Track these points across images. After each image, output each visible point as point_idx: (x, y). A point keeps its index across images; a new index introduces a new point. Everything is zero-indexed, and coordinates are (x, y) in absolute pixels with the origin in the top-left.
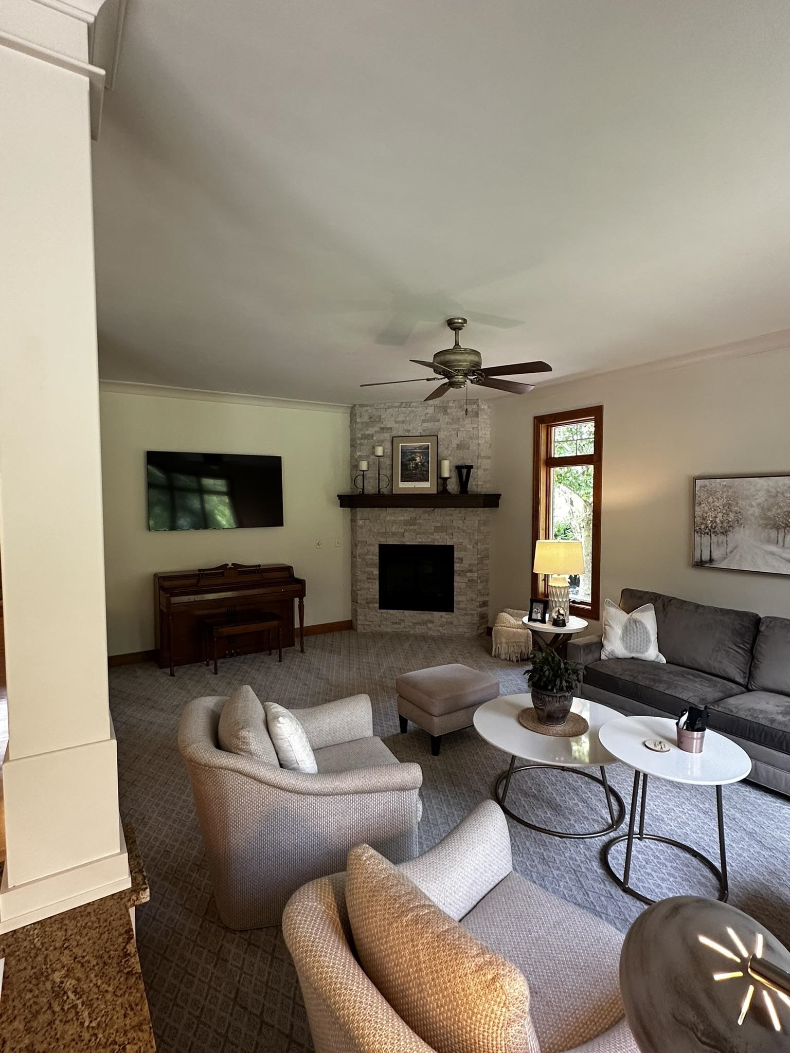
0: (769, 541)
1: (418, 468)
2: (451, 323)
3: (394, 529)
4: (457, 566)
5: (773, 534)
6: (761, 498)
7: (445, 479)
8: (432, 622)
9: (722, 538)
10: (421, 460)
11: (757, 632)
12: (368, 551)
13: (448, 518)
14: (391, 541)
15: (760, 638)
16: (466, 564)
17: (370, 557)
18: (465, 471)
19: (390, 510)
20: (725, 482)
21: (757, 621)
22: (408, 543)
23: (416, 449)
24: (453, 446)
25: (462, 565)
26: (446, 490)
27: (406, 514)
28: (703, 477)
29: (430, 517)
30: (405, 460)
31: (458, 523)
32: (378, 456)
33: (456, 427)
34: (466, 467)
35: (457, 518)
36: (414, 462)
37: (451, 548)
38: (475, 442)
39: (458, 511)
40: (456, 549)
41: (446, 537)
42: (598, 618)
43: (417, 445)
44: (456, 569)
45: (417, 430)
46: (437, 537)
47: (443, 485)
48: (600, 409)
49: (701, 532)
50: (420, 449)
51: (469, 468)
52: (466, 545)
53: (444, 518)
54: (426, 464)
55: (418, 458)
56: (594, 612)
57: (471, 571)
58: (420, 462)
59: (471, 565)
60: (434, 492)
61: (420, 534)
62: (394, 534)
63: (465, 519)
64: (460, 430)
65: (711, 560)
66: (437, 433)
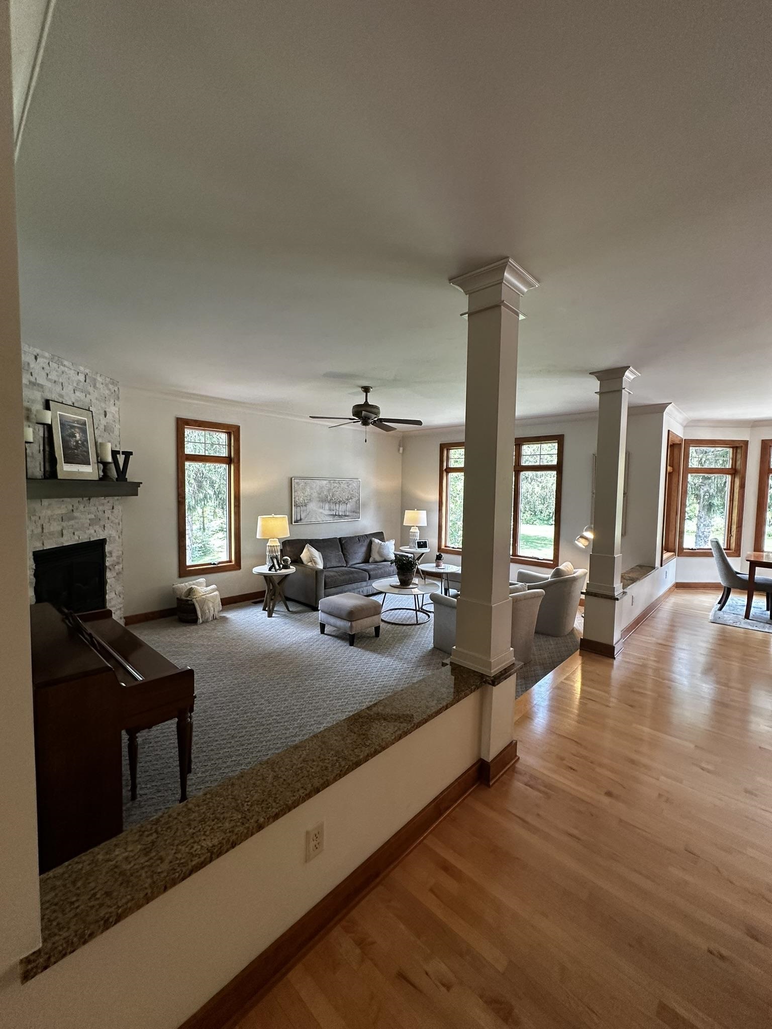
0: (320, 507)
1: (79, 447)
3: (50, 529)
4: (108, 561)
5: (322, 504)
6: (318, 489)
7: (105, 464)
9: (305, 508)
10: (81, 438)
11: (341, 544)
13: (102, 509)
14: (50, 544)
15: (344, 546)
16: (114, 556)
18: (121, 459)
20: (304, 481)
21: (339, 540)
23: (74, 422)
24: (102, 427)
25: (112, 559)
26: (105, 477)
27: (63, 506)
28: (296, 478)
29: (86, 508)
30: (65, 435)
31: (108, 513)
32: (44, 424)
33: (103, 406)
34: (123, 453)
35: (107, 507)
36: (74, 439)
37: (102, 542)
38: (118, 426)
39: (107, 500)
40: (107, 543)
41: (99, 530)
42: (240, 568)
43: (74, 418)
44: (107, 564)
45: (70, 398)
46: (93, 531)
47: (103, 471)
48: (238, 428)
49: (296, 506)
50: (78, 424)
51: (128, 455)
52: (114, 537)
53: (97, 508)
54: (85, 443)
55: (77, 435)
56: (238, 565)
57: (118, 563)
58: (80, 440)
59: (118, 557)
60: (96, 478)
61: (77, 530)
62: (52, 534)
63: (113, 508)
64: (107, 410)
65: (301, 519)
66: (90, 408)
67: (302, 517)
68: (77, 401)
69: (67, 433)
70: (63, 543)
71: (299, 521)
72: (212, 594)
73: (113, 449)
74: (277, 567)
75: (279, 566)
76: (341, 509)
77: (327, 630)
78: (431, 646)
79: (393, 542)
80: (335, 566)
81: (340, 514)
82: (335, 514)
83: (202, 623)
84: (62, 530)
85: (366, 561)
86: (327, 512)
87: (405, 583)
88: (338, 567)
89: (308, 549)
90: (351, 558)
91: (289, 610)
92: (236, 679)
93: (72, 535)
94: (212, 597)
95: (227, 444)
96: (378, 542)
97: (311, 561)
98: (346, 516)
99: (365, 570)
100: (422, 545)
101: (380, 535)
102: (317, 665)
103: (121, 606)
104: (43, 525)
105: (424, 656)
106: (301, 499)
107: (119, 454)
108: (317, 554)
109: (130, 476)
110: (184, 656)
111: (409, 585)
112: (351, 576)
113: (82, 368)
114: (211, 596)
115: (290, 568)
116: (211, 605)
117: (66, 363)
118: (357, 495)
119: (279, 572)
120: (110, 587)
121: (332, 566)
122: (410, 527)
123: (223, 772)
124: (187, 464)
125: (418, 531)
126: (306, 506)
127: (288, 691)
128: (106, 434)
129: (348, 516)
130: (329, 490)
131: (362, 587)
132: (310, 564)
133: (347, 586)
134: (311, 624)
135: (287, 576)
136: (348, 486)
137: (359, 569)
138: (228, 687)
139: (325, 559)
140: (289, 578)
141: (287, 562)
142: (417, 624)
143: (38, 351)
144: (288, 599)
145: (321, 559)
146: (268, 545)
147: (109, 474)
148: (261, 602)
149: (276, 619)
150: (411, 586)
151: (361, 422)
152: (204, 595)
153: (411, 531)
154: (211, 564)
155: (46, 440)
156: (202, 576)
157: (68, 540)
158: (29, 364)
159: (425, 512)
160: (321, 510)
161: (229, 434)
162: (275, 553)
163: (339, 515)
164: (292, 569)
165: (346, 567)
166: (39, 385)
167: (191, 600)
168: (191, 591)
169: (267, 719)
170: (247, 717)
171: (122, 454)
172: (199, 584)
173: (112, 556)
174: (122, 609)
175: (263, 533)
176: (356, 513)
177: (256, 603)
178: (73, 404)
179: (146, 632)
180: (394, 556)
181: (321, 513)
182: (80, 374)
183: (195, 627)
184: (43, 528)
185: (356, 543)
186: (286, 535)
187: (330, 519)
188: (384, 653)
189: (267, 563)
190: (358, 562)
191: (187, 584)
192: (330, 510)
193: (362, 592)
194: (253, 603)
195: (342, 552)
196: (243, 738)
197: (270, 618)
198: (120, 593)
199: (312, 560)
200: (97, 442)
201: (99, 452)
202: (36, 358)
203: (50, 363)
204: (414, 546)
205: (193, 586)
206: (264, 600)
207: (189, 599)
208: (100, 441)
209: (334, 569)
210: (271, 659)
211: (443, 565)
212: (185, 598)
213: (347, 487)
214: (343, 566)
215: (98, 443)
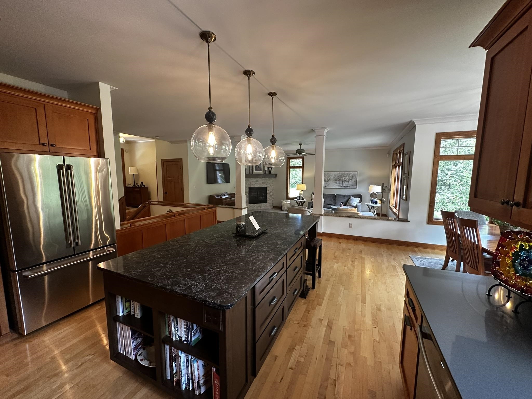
0: (334, 183)
1: (259, 168)
2: (300, 144)
3: (252, 183)
4: (267, 192)
5: (335, 182)
6: (333, 176)
7: (266, 171)
8: (262, 206)
9: (327, 182)
11: (335, 197)
13: (265, 180)
14: (252, 186)
15: (336, 198)
16: (270, 191)
18: (270, 169)
19: (251, 178)
20: (328, 173)
21: (335, 196)
26: (265, 173)
29: (261, 180)
37: (266, 188)
41: (265, 185)
48: (303, 157)
52: (269, 187)
57: (271, 193)
60: (263, 173)
61: (259, 184)
63: (269, 180)
67: (326, 186)
70: (255, 186)
73: (267, 167)
75: (300, 199)
76: (345, 184)
82: (342, 185)
98: (348, 187)
100: (374, 202)
106: (326, 179)
109: (273, 173)
118: (355, 178)
124: (290, 169)
130: (339, 176)
136: (350, 174)
162: (301, 195)
176: (354, 186)
181: (335, 185)
187: (339, 187)
192: (339, 184)
195: (335, 200)
201: (264, 168)
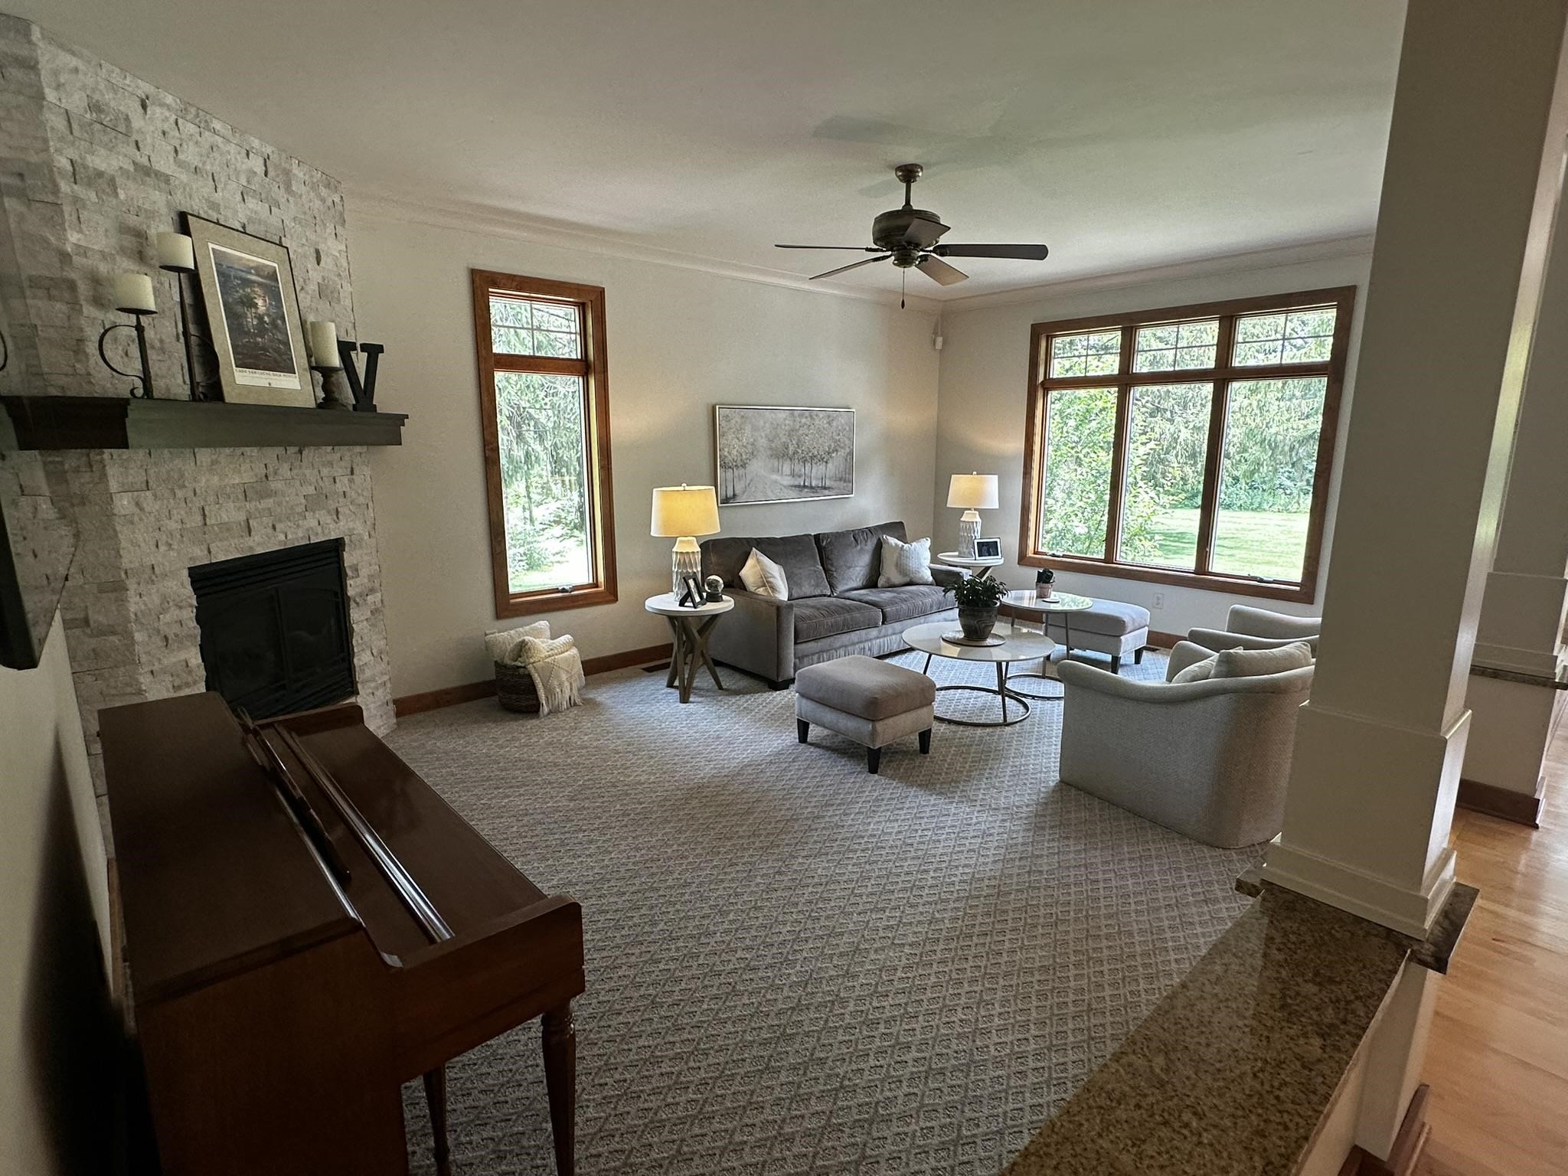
0: (773, 470)
2: (908, 174)
4: (352, 587)
5: (776, 464)
6: (768, 429)
7: (330, 372)
9: (741, 471)
10: (268, 309)
11: (819, 549)
12: (164, 599)
13: (326, 472)
14: (225, 552)
15: (825, 553)
16: (364, 576)
17: (173, 614)
18: (360, 360)
19: (205, 455)
20: (742, 412)
21: (815, 540)
22: (260, 551)
23: (249, 270)
24: (312, 287)
25: (358, 580)
26: (329, 401)
27: (245, 467)
28: (724, 405)
29: (295, 472)
30: (230, 300)
31: (343, 483)
32: (179, 270)
33: (313, 237)
34: (365, 347)
35: (339, 471)
36: (253, 310)
37: (336, 547)
38: (348, 288)
39: (339, 455)
40: (346, 549)
41: (328, 519)
42: (616, 600)
43: (249, 260)
44: (351, 592)
45: (238, 213)
46: (313, 523)
47: (325, 388)
48: (601, 293)
49: (724, 466)
50: (258, 275)
51: (374, 351)
52: (360, 534)
53: (319, 471)
54: (279, 322)
55: (260, 302)
56: (611, 593)
57: (372, 591)
58: (269, 316)
59: (371, 577)
60: (312, 404)
61: (280, 521)
62: (226, 527)
63: (352, 473)
64: (322, 247)
65: (735, 496)
66: (283, 239)
67: (737, 492)
68: (250, 219)
69: (237, 295)
70: (251, 548)
71: (731, 498)
72: (566, 654)
73: (340, 339)
74: (698, 599)
75: (701, 597)
76: (816, 473)
77: (814, 732)
78: (1055, 777)
79: (927, 543)
80: (808, 594)
81: (813, 485)
82: (802, 484)
83: (549, 714)
84: (248, 520)
85: (871, 583)
86: (788, 481)
87: (974, 635)
88: (814, 596)
89: (758, 559)
90: (840, 578)
91: (720, 688)
92: (638, 849)
93: (270, 531)
94: (566, 660)
95: (578, 331)
96: (896, 544)
97: (764, 586)
98: (825, 488)
99: (874, 604)
100: (988, 548)
101: (896, 528)
102: (807, 819)
103: (386, 678)
104: (203, 508)
105: (1046, 804)
106: (734, 452)
107: (355, 349)
108: (776, 571)
109: (385, 400)
110: (522, 791)
111: (985, 639)
112: (848, 616)
113: (256, 143)
114: (562, 659)
115: (722, 600)
116: (564, 677)
117: (217, 125)
118: (847, 442)
119: (701, 608)
120: (360, 641)
121: (802, 595)
122: (962, 511)
123: (646, 1105)
124: (499, 376)
125: (978, 519)
126: (744, 466)
127: (758, 884)
128: (323, 305)
129: (829, 488)
130: (791, 433)
131: (870, 640)
132: (761, 591)
133: (839, 636)
134: (775, 719)
135: (714, 617)
136: (829, 423)
137: (860, 601)
138: (622, 869)
139: (789, 578)
140: (719, 621)
141: (716, 587)
142: (1006, 724)
143: (145, 88)
144: (718, 663)
145: (782, 580)
146: (674, 550)
147: (337, 395)
148: (665, 666)
149: (696, 707)
150: (989, 641)
151: (893, 258)
152: (550, 656)
153: (962, 519)
154: (557, 591)
155: (189, 311)
156: (540, 616)
157: (263, 542)
158: (127, 119)
159: (996, 477)
160: (775, 477)
161: (582, 307)
162: (691, 567)
163: (811, 487)
164: (727, 603)
165: (830, 596)
166: (158, 175)
167: (524, 667)
168: (522, 648)
169: (724, 957)
170: (678, 949)
171: (363, 350)
172: (538, 633)
173: (358, 576)
174: (389, 685)
175: (666, 524)
176: (845, 481)
177: (650, 670)
178: (244, 227)
179: (438, 732)
180: (929, 573)
181: (776, 482)
182: (251, 155)
183: (535, 722)
184: (204, 515)
185: (850, 545)
186: (713, 529)
187: (792, 497)
188: (953, 792)
189: (675, 590)
190: (854, 585)
191: (512, 632)
192: (793, 475)
193: (870, 649)
194: (644, 669)
195: (822, 565)
196: (677, 1010)
197: (684, 705)
198: (381, 653)
199: (766, 582)
200: (306, 322)
201: (311, 344)
202: (144, 107)
203: (180, 121)
204: (970, 553)
205: (527, 638)
206: (670, 663)
207: (520, 664)
208: (311, 318)
209: (810, 602)
210: (704, 800)
211: (1053, 593)
212: (513, 663)
213: (826, 426)
214: (825, 595)
215: (309, 326)
